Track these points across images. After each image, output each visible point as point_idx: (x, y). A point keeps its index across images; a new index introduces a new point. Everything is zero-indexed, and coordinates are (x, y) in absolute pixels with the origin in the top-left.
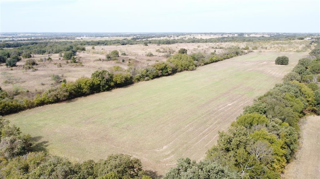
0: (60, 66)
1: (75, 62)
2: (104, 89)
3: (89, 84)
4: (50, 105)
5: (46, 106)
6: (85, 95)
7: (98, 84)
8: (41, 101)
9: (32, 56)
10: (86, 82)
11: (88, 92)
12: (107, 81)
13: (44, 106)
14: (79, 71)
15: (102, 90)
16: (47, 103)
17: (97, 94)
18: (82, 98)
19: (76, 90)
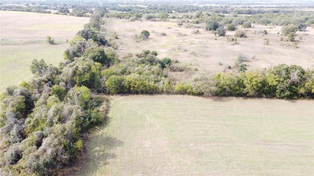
0: (267, 43)
1: (292, 40)
2: (283, 95)
3: (255, 83)
4: (193, 96)
5: (186, 96)
6: (245, 96)
7: (274, 86)
8: (183, 88)
9: (252, 26)
10: (252, 79)
11: (251, 93)
12: (293, 84)
13: (185, 96)
14: (283, 55)
15: (278, 96)
16: (189, 94)
17: (266, 99)
18: (239, 100)
19: (232, 86)
